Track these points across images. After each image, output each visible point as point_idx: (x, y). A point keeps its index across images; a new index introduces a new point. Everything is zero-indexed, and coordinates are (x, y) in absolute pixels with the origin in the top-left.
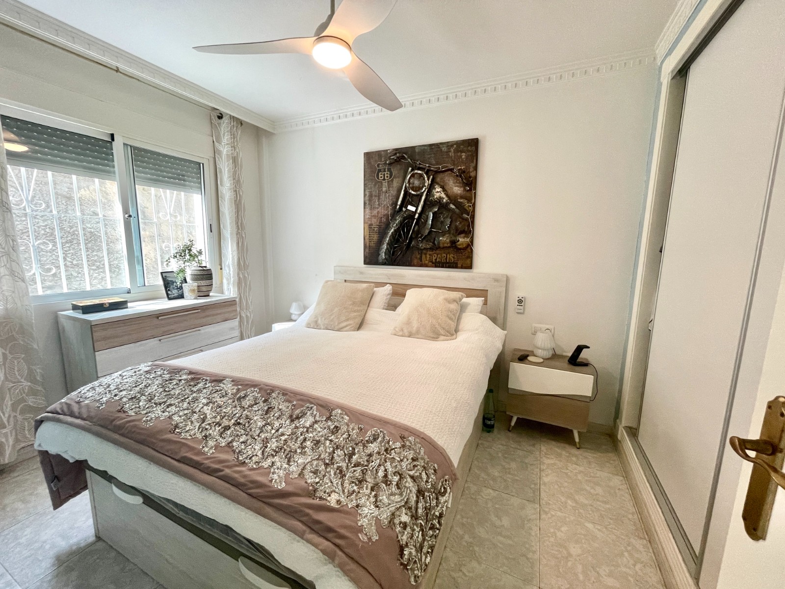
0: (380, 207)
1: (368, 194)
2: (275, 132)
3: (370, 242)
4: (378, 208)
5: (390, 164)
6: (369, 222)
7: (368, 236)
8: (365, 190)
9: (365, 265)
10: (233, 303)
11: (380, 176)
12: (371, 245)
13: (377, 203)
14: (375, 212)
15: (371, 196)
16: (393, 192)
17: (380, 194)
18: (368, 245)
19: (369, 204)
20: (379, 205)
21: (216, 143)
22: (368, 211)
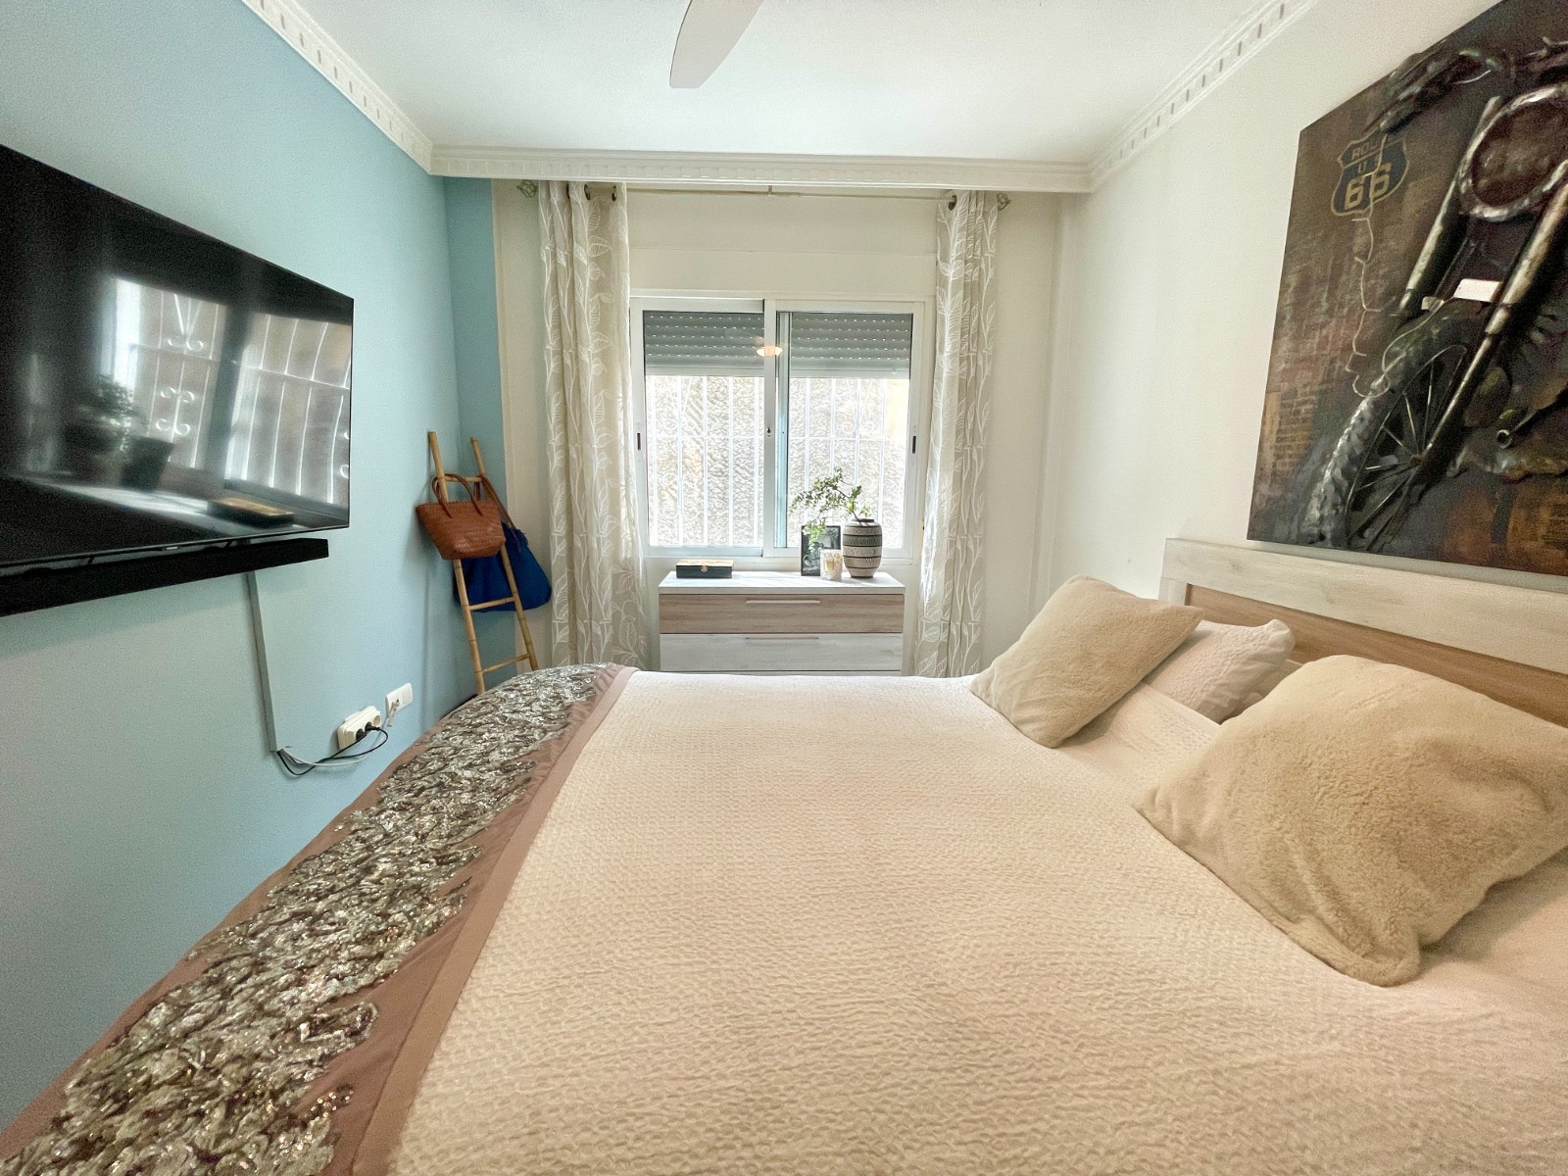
0: (1334, 321)
1: (1293, 280)
2: (1091, 190)
3: (1278, 457)
4: (1323, 326)
5: (1394, 129)
6: (1285, 386)
7: (1274, 437)
8: (1284, 274)
9: (1253, 543)
10: (898, 598)
11: (1350, 193)
12: (1279, 468)
13: (1325, 305)
14: (1312, 344)
15: (1304, 286)
16: (1396, 245)
17: (1341, 265)
18: (1269, 467)
19: (1293, 318)
20: (1330, 312)
21: (940, 264)
22: (1286, 344)
